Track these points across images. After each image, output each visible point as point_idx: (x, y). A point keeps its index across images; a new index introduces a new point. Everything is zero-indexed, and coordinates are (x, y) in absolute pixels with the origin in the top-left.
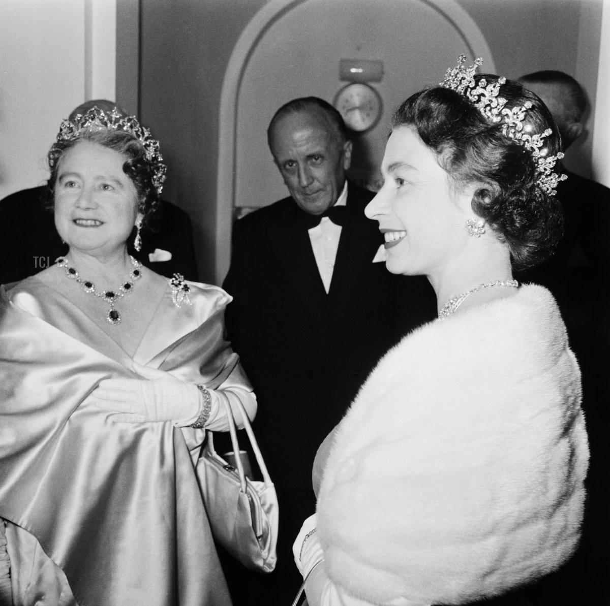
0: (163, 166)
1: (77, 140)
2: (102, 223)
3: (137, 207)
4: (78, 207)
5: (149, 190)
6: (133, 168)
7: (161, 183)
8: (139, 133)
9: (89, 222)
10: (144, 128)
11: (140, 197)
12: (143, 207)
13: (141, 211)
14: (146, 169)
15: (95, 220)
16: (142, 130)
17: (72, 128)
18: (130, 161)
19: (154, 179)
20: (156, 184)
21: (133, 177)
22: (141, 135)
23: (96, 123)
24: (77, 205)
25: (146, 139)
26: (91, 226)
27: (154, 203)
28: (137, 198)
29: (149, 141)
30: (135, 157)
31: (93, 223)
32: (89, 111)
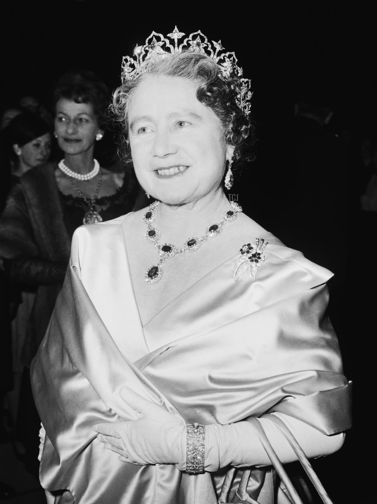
0: (246, 80)
1: (141, 77)
2: (188, 167)
3: (225, 137)
4: (155, 156)
5: (234, 114)
6: (209, 94)
7: (248, 101)
8: (209, 49)
9: (172, 171)
10: (213, 42)
11: (225, 126)
12: (232, 136)
13: (229, 141)
14: (224, 91)
15: (178, 166)
16: (212, 44)
17: (133, 64)
18: (204, 85)
19: (237, 99)
20: (241, 105)
21: (211, 104)
22: (212, 51)
23: (158, 51)
24: (154, 154)
25: (219, 54)
26: (176, 174)
27: (244, 127)
28: (222, 128)
29: (223, 55)
30: (208, 80)
31: (176, 170)
32: (148, 39)
